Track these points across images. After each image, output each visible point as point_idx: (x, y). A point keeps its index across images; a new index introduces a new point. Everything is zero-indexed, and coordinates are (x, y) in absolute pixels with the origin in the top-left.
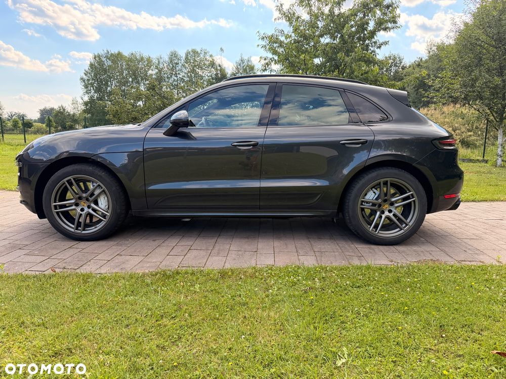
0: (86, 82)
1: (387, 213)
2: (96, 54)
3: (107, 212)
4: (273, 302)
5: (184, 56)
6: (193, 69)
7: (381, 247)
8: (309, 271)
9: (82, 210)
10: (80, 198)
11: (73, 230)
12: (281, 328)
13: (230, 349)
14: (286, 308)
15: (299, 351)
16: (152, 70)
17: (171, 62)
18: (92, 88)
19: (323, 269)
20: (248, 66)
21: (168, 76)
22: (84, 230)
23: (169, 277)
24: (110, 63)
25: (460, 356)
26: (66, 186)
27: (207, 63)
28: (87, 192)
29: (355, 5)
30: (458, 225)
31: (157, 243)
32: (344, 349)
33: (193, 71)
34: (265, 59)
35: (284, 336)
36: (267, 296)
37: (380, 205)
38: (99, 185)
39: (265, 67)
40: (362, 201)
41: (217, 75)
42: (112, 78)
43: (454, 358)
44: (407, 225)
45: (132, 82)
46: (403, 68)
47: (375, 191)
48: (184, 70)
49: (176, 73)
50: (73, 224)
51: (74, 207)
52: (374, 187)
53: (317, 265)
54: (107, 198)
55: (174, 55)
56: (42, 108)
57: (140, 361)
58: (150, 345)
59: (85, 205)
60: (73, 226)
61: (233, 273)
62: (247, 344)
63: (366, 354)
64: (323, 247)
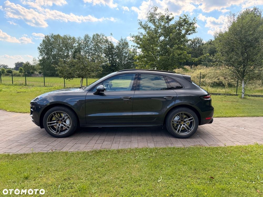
0: (41, 50)
1: (183, 126)
2: (46, 35)
3: (69, 125)
4: (138, 162)
5: (92, 37)
6: (97, 44)
7: (181, 139)
8: (151, 149)
9: (59, 125)
10: (59, 120)
11: (55, 133)
12: (140, 170)
13: (123, 177)
14: (142, 164)
15: (146, 178)
16: (75, 44)
17: (85, 40)
18: (44, 53)
19: (156, 149)
20: (125, 42)
21: (83, 47)
22: (60, 133)
23: (98, 153)
24: (53, 40)
25: (199, 178)
26: (53, 115)
27: (104, 41)
28: (61, 118)
29: (175, 23)
30: (214, 129)
31: (90, 138)
32: (161, 177)
33: (97, 45)
34: (134, 46)
35: (141, 173)
36: (135, 159)
37: (180, 122)
38: (67, 115)
39: (134, 51)
40: (173, 121)
41: (109, 47)
42: (54, 48)
43: (197, 179)
44: (191, 130)
45: (65, 49)
46: (203, 44)
47: (178, 116)
48: (92, 44)
49: (88, 46)
50: (56, 131)
51: (56, 124)
52: (178, 115)
53: (154, 147)
54: (70, 120)
55: (87, 37)
56: (16, 62)
57: (93, 181)
58: (96, 177)
59: (61, 123)
60: (55, 132)
61: (122, 151)
62: (129, 176)
63: (168, 178)
64: (157, 139)
